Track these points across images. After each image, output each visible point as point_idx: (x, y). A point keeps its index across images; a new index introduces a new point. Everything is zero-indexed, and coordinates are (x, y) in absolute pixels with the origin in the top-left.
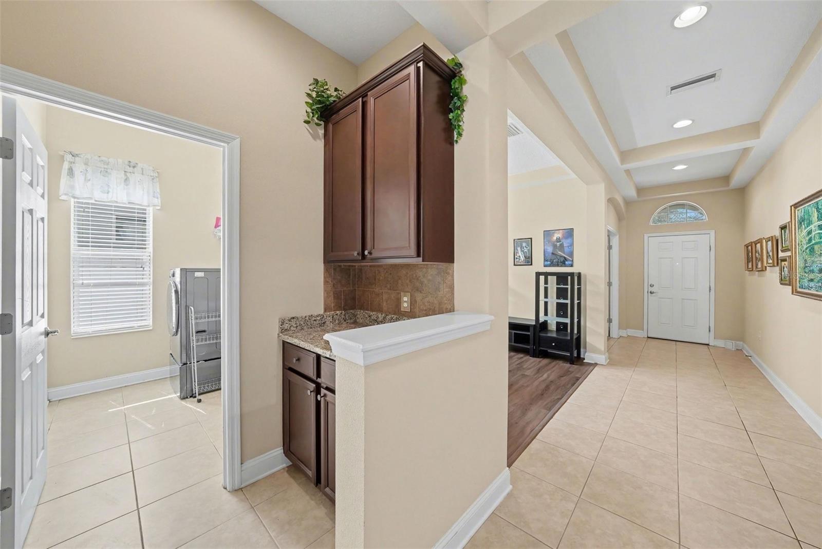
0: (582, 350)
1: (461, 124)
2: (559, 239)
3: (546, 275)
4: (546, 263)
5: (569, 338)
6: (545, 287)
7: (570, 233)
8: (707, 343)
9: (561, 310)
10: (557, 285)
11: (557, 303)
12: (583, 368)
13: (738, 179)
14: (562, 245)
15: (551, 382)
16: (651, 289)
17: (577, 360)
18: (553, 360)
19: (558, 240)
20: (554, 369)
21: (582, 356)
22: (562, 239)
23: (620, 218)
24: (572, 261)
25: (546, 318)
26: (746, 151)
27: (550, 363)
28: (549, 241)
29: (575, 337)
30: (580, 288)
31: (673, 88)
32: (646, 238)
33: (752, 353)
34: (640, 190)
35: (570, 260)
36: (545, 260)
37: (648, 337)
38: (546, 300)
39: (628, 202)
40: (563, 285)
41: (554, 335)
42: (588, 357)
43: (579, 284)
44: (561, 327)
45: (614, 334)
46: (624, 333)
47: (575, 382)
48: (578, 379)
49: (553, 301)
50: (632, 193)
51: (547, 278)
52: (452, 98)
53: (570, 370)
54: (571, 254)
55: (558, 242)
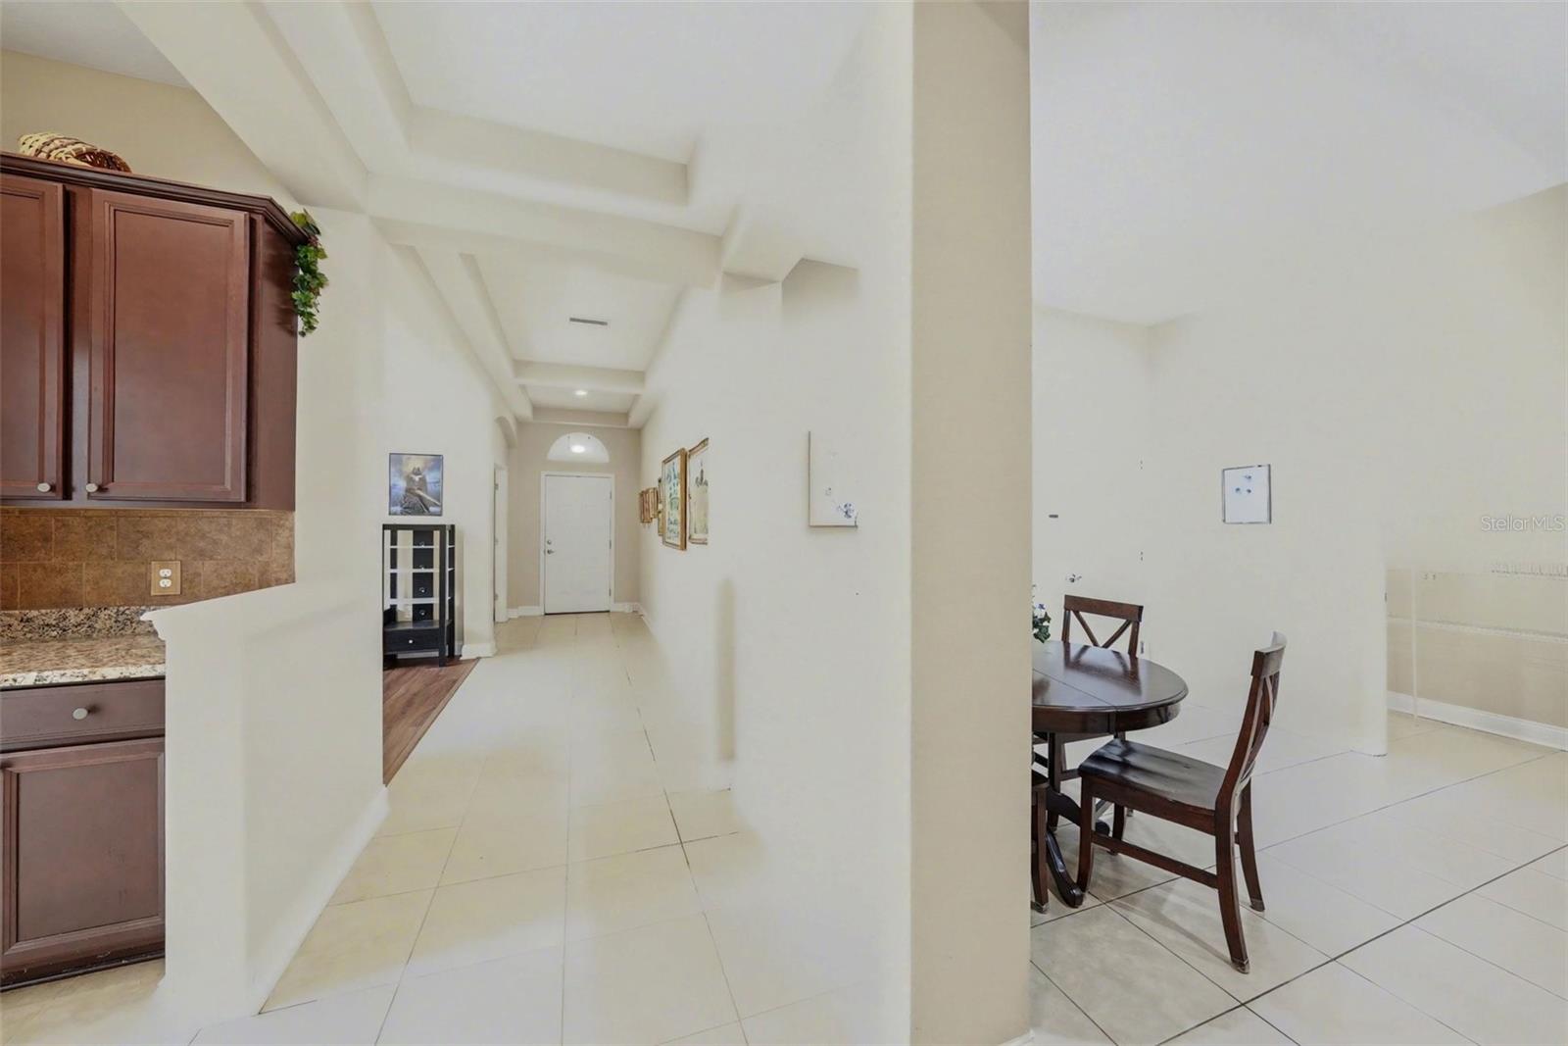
0: (457, 644)
1: (313, 310)
2: (419, 469)
3: (393, 529)
4: (394, 509)
5: (437, 626)
6: (392, 550)
7: (437, 461)
8: (607, 609)
9: (422, 584)
10: (414, 544)
11: (414, 574)
12: (458, 668)
13: (634, 420)
14: (423, 480)
15: (415, 695)
16: (549, 547)
17: (450, 658)
18: (408, 669)
19: (417, 472)
20: (416, 677)
21: (456, 653)
22: (424, 469)
23: (509, 445)
24: (441, 506)
25: (393, 602)
26: (636, 397)
27: (405, 674)
28: (400, 473)
29: (446, 624)
30: (453, 548)
31: (573, 320)
32: (543, 476)
33: (645, 614)
34: (537, 409)
35: (436, 505)
36: (392, 503)
37: (546, 614)
38: (393, 571)
39: (521, 423)
40: (426, 545)
41: (410, 627)
42: (467, 651)
43: (452, 542)
44: (422, 612)
45: (500, 618)
46: (515, 614)
47: (452, 686)
48: (455, 682)
49: (406, 571)
50: (526, 412)
51: (396, 533)
52: (296, 268)
53: (441, 674)
54: (439, 497)
55: (416, 474)
